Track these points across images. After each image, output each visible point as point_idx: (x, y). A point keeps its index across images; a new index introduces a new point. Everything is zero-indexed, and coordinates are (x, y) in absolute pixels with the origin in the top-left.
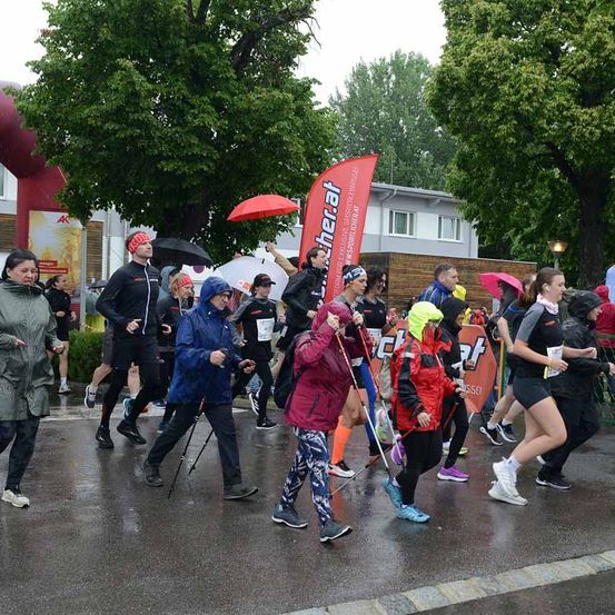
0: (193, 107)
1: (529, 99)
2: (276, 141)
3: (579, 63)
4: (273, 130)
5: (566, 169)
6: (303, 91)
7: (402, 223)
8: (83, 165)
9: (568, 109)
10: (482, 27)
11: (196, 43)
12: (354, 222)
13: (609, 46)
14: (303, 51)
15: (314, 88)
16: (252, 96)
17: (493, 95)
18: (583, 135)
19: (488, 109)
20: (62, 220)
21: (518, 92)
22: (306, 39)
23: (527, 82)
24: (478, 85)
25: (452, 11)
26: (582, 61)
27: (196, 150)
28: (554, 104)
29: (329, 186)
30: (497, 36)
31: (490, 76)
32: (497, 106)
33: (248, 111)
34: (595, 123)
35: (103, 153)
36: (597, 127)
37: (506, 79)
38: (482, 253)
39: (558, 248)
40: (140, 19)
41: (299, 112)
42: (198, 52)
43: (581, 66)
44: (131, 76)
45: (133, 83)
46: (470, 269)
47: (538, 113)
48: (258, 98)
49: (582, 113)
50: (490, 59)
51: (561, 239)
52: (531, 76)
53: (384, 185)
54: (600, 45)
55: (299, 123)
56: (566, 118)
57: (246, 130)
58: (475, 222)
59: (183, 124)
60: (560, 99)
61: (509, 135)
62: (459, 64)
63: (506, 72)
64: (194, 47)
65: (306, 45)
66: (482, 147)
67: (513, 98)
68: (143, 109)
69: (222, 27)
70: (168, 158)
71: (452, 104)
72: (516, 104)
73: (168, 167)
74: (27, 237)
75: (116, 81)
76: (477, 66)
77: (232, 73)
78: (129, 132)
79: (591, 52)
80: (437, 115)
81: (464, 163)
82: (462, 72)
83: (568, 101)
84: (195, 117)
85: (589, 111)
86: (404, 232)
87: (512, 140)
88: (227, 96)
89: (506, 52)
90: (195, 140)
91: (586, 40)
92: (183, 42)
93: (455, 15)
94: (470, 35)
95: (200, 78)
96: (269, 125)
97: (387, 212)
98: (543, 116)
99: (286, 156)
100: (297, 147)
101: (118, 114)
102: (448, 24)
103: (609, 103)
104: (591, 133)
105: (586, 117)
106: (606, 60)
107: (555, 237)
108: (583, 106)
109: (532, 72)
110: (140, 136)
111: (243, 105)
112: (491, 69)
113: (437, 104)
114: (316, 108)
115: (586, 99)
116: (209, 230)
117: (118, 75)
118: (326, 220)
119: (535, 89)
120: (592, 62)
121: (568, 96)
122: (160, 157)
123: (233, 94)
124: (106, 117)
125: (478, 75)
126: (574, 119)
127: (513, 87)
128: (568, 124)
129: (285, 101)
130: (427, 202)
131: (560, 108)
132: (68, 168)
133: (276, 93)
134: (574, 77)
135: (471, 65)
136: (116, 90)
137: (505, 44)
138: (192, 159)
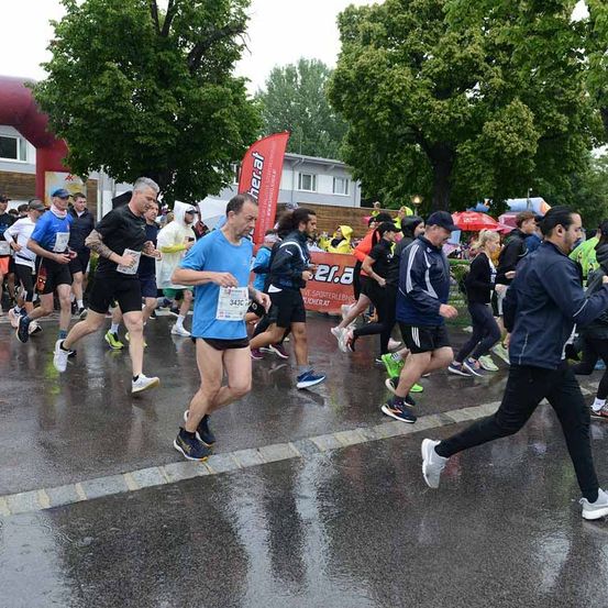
0: (160, 97)
1: (399, 94)
2: (220, 123)
3: (435, 68)
4: (217, 115)
5: (424, 144)
6: (239, 86)
7: (307, 182)
8: (82, 138)
9: (427, 101)
10: (366, 42)
11: (162, 50)
12: (273, 181)
13: (457, 55)
14: (239, 57)
15: (247, 85)
16: (203, 90)
17: (374, 89)
18: (437, 120)
19: (369, 101)
20: (69, 178)
21: (391, 88)
22: (241, 48)
23: (399, 81)
24: (364, 83)
26: (437, 66)
27: (163, 129)
28: (417, 97)
29: (256, 155)
30: (377, 47)
31: (372, 76)
32: (377, 98)
33: (200, 101)
34: (446, 111)
35: (96, 130)
36: (447, 114)
37: (383, 79)
38: (363, 204)
39: (417, 200)
40: (121, 32)
41: (236, 102)
42: (163, 57)
43: (436, 70)
44: (116, 75)
45: (117, 80)
46: (354, 214)
47: (406, 103)
48: (207, 91)
49: (436, 104)
50: (372, 64)
51: (420, 195)
52: (401, 77)
53: (295, 155)
54: (450, 55)
55: (236, 109)
56: (425, 107)
57: (197, 115)
58: (359, 182)
59: (154, 110)
60: (422, 93)
61: (385, 119)
62: (351, 68)
63: (383, 74)
64: (161, 54)
65: (241, 53)
67: (388, 93)
68: (125, 99)
69: (181, 39)
70: (143, 135)
71: (344, 96)
72: (390, 97)
73: (142, 140)
74: (44, 191)
75: (105, 78)
76: (362, 72)
77: (187, 73)
78: (115, 115)
79: (444, 59)
80: (334, 105)
81: (352, 141)
82: (352, 74)
83: (427, 95)
84: (162, 105)
85: (442, 103)
86: (309, 188)
87: (387, 123)
88: (184, 90)
89: (384, 59)
90: (162, 122)
91: (441, 50)
92: (152, 50)
93: (348, 32)
94: (357, 46)
95: (165, 77)
96: (215, 111)
97: (297, 174)
98: (409, 106)
99: (227, 134)
100: (235, 127)
101: (106, 102)
102: (342, 39)
103: (455, 97)
104: (443, 118)
105: (439, 107)
106: (454, 65)
107: (415, 192)
108: (437, 99)
109: (402, 73)
110: (122, 119)
111: (196, 96)
112: (373, 71)
113: (335, 96)
114: (248, 99)
115: (439, 94)
116: (173, 186)
117: (106, 73)
118: (254, 180)
119: (404, 87)
120: (444, 66)
121: (427, 92)
122: (137, 134)
123: (188, 89)
124: (98, 103)
125: (364, 76)
126: (431, 109)
127: (387, 84)
128: (427, 111)
129: (227, 94)
130: (325, 167)
131: (421, 100)
132: (71, 140)
133: (219, 87)
134: (431, 77)
135: (359, 68)
136: (105, 85)
137: (383, 53)
138: (160, 136)
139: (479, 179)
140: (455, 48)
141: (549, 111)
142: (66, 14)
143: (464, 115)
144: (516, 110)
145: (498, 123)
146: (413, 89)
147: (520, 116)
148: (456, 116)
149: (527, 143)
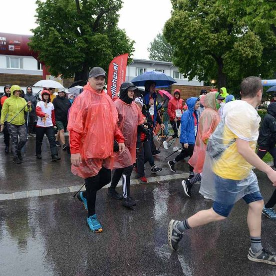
1: (193, 32)
3: (211, 18)
4: (100, 47)
7: (177, 75)
9: (208, 34)
10: (181, 8)
12: (123, 75)
13: (221, 12)
17: (183, 31)
18: (212, 44)
19: (181, 36)
23: (193, 26)
24: (177, 28)
25: (174, 3)
26: (212, 18)
27: (77, 55)
28: (202, 33)
29: (114, 64)
31: (181, 25)
32: (183, 35)
33: (94, 41)
34: (216, 39)
36: (217, 40)
37: (187, 25)
38: (205, 84)
39: (213, 82)
43: (212, 19)
44: (54, 33)
45: (55, 35)
49: (212, 36)
50: (181, 19)
51: (214, 79)
54: (218, 12)
56: (207, 38)
61: (187, 44)
66: (180, 49)
67: (188, 32)
70: (69, 57)
72: (189, 34)
76: (177, 22)
78: (56, 50)
79: (215, 14)
80: (167, 39)
82: (173, 24)
83: (207, 32)
85: (214, 35)
86: (178, 78)
89: (187, 16)
91: (214, 10)
96: (99, 45)
97: (172, 71)
98: (198, 37)
100: (108, 52)
101: (52, 45)
102: (173, 7)
103: (221, 32)
104: (215, 42)
105: (213, 37)
110: (59, 51)
111: (92, 39)
112: (181, 22)
113: (166, 35)
118: (114, 75)
119: (195, 28)
121: (208, 30)
122: (66, 57)
123: (90, 36)
125: (177, 25)
126: (209, 38)
128: (207, 39)
131: (204, 34)
137: (186, 13)
138: (76, 58)
139: (232, 70)
140: (220, 9)
141: (269, 36)
142: (38, 7)
143: (226, 40)
144: (249, 36)
145: (241, 43)
146: (201, 29)
147: (251, 39)
148: (221, 41)
149: (256, 52)
